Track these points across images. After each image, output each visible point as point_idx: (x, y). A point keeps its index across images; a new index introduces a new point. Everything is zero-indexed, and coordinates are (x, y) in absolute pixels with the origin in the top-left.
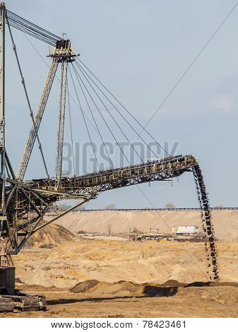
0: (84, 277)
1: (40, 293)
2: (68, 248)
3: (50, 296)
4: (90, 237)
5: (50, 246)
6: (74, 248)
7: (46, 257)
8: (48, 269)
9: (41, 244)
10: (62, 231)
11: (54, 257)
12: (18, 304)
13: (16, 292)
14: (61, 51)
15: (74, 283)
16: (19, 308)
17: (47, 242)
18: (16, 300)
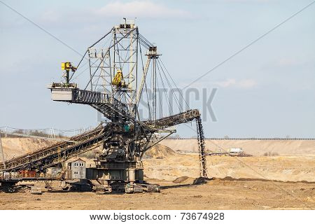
0: (180, 174)
1: (157, 183)
2: (172, 159)
3: (162, 184)
4: (183, 153)
5: (162, 158)
6: (175, 159)
7: (160, 163)
8: (161, 170)
9: (157, 157)
10: (168, 150)
11: (164, 163)
12: (145, 189)
13: (144, 182)
14: (153, 53)
15: (175, 178)
16: (146, 191)
17: (160, 155)
18: (143, 186)
